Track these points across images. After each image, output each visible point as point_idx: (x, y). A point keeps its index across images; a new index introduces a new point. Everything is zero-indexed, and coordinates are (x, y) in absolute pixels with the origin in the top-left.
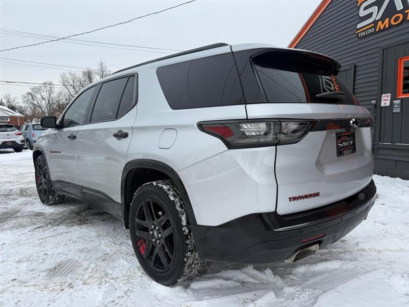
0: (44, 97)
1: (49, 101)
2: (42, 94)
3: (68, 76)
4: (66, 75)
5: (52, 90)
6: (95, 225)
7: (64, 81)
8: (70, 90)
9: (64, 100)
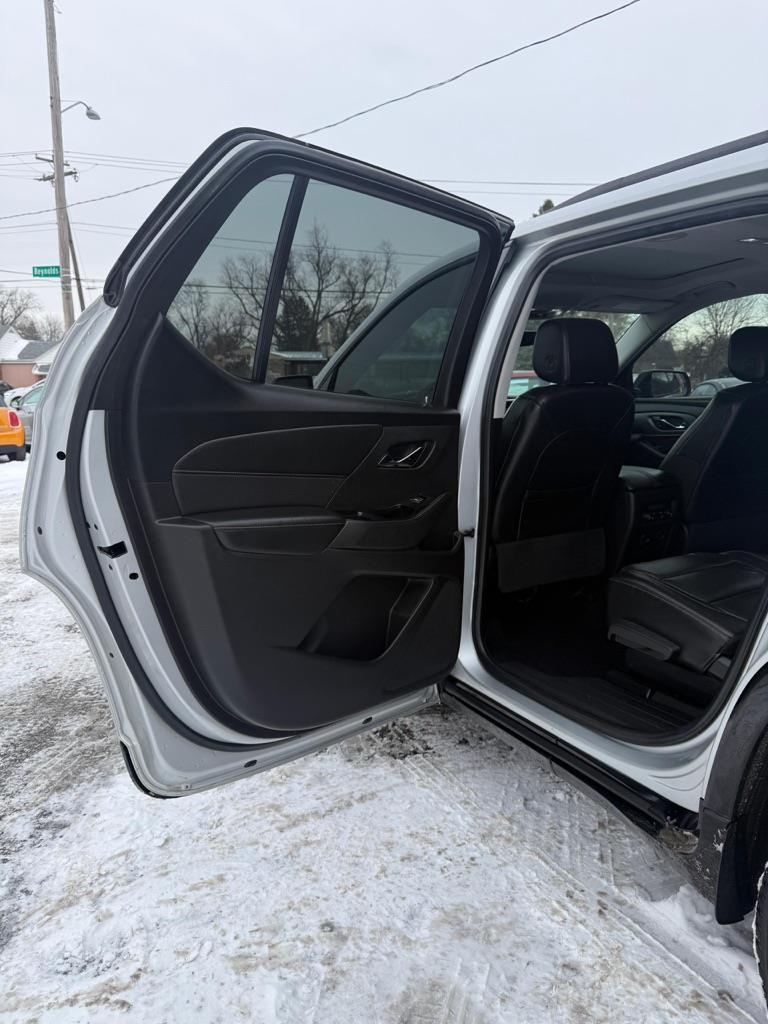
0: (185, 317)
1: (196, 327)
2: (183, 310)
3: (239, 265)
4: (233, 264)
5: (205, 301)
6: (443, 763)
7: (230, 278)
8: (244, 301)
9: (229, 325)
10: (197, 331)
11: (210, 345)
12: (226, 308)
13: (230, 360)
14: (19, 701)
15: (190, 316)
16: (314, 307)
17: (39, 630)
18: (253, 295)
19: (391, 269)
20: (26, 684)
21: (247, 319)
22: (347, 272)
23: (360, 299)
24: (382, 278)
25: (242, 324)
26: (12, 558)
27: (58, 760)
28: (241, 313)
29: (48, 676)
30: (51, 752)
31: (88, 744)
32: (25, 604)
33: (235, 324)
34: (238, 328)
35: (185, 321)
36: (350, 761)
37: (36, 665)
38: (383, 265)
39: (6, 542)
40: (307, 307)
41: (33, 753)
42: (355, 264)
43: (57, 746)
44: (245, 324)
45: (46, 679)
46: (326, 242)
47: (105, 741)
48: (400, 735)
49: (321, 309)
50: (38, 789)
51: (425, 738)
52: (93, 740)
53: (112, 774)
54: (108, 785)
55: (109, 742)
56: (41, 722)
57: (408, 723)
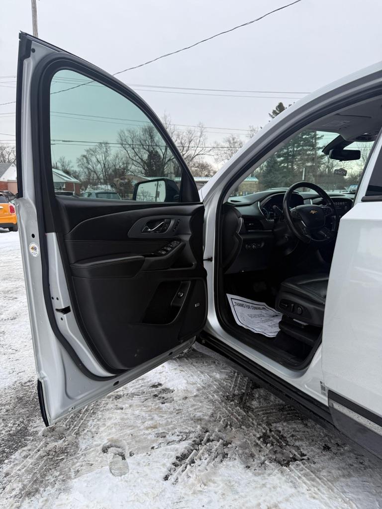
0: (99, 160)
1: (104, 165)
2: (98, 157)
3: (127, 134)
4: (124, 133)
5: (108, 152)
6: (319, 471)
7: (122, 140)
8: (129, 152)
9: (120, 164)
10: (105, 167)
11: (111, 174)
12: (119, 156)
13: (122, 181)
14: (4, 402)
15: (101, 159)
16: (164, 155)
17: (20, 342)
18: (133, 149)
19: (203, 137)
20: (9, 387)
21: (130, 161)
22: (181, 138)
23: (187, 151)
24: (198, 141)
25: (127, 163)
26: (7, 290)
27: (30, 461)
28: (127, 158)
29: (25, 380)
30: (24, 454)
31: (51, 445)
32: (12, 322)
33: (123, 164)
34: (125, 165)
35: (99, 162)
36: (248, 467)
37: (17, 370)
38: (199, 134)
39: (4, 279)
40: (160, 156)
41: (11, 453)
42: (184, 134)
43: (29, 447)
44: (129, 164)
45: (23, 382)
46: (170, 122)
47: (64, 441)
48: (277, 441)
49: (167, 156)
50: (14, 493)
51: (297, 443)
52: (55, 440)
53: (70, 478)
54: (67, 490)
55: (66, 443)
56: (18, 422)
57: (280, 429)
